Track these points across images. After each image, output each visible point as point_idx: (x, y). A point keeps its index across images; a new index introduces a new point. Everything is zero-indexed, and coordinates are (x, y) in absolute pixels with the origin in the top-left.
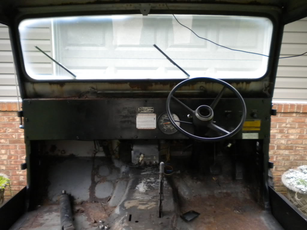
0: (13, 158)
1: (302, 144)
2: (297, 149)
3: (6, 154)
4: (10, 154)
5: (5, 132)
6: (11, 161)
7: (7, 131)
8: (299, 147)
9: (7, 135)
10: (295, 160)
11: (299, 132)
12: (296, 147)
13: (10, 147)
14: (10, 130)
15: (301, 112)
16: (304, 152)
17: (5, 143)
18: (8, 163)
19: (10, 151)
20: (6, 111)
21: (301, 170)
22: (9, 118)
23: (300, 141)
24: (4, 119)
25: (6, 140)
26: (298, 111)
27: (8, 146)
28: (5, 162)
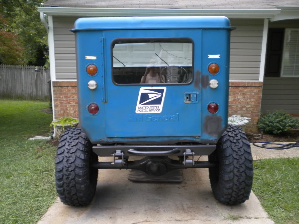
0: (77, 112)
1: (235, 104)
2: (233, 107)
3: (73, 110)
4: (75, 109)
5: (73, 98)
6: (76, 114)
7: (74, 97)
8: (233, 106)
9: (74, 100)
10: (231, 113)
11: (233, 97)
12: (232, 106)
13: (76, 106)
14: (76, 97)
15: (234, 86)
16: (237, 108)
17: (73, 104)
18: (74, 115)
19: (75, 108)
20: (74, 86)
21: (233, 117)
22: (75, 90)
23: (234, 102)
24: (73, 91)
25: (73, 102)
26: (232, 86)
27: (74, 105)
28: (72, 114)
